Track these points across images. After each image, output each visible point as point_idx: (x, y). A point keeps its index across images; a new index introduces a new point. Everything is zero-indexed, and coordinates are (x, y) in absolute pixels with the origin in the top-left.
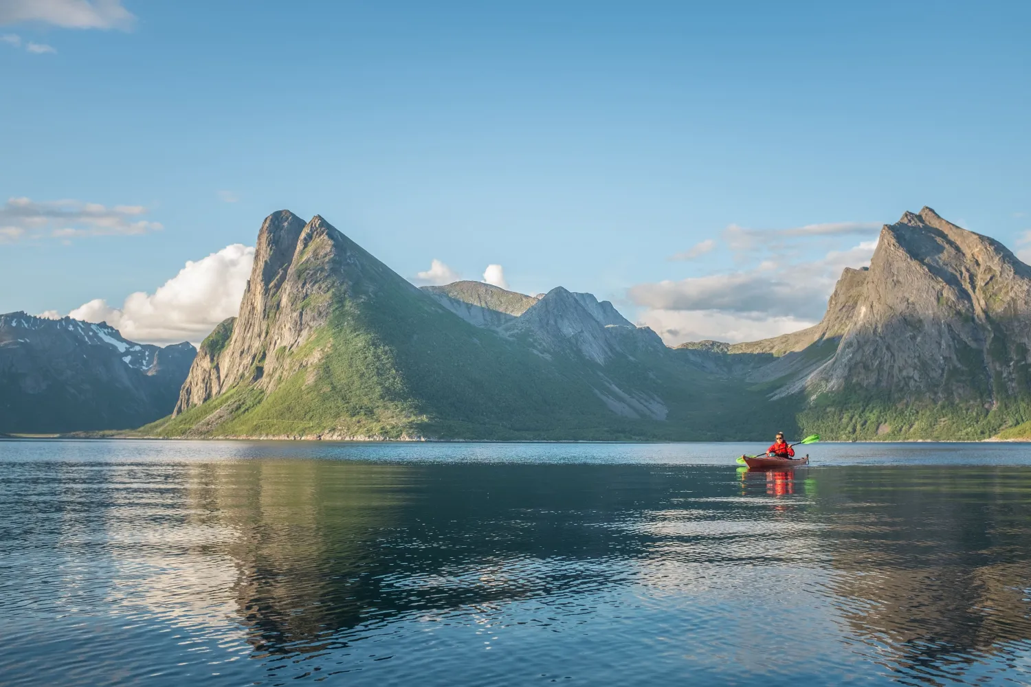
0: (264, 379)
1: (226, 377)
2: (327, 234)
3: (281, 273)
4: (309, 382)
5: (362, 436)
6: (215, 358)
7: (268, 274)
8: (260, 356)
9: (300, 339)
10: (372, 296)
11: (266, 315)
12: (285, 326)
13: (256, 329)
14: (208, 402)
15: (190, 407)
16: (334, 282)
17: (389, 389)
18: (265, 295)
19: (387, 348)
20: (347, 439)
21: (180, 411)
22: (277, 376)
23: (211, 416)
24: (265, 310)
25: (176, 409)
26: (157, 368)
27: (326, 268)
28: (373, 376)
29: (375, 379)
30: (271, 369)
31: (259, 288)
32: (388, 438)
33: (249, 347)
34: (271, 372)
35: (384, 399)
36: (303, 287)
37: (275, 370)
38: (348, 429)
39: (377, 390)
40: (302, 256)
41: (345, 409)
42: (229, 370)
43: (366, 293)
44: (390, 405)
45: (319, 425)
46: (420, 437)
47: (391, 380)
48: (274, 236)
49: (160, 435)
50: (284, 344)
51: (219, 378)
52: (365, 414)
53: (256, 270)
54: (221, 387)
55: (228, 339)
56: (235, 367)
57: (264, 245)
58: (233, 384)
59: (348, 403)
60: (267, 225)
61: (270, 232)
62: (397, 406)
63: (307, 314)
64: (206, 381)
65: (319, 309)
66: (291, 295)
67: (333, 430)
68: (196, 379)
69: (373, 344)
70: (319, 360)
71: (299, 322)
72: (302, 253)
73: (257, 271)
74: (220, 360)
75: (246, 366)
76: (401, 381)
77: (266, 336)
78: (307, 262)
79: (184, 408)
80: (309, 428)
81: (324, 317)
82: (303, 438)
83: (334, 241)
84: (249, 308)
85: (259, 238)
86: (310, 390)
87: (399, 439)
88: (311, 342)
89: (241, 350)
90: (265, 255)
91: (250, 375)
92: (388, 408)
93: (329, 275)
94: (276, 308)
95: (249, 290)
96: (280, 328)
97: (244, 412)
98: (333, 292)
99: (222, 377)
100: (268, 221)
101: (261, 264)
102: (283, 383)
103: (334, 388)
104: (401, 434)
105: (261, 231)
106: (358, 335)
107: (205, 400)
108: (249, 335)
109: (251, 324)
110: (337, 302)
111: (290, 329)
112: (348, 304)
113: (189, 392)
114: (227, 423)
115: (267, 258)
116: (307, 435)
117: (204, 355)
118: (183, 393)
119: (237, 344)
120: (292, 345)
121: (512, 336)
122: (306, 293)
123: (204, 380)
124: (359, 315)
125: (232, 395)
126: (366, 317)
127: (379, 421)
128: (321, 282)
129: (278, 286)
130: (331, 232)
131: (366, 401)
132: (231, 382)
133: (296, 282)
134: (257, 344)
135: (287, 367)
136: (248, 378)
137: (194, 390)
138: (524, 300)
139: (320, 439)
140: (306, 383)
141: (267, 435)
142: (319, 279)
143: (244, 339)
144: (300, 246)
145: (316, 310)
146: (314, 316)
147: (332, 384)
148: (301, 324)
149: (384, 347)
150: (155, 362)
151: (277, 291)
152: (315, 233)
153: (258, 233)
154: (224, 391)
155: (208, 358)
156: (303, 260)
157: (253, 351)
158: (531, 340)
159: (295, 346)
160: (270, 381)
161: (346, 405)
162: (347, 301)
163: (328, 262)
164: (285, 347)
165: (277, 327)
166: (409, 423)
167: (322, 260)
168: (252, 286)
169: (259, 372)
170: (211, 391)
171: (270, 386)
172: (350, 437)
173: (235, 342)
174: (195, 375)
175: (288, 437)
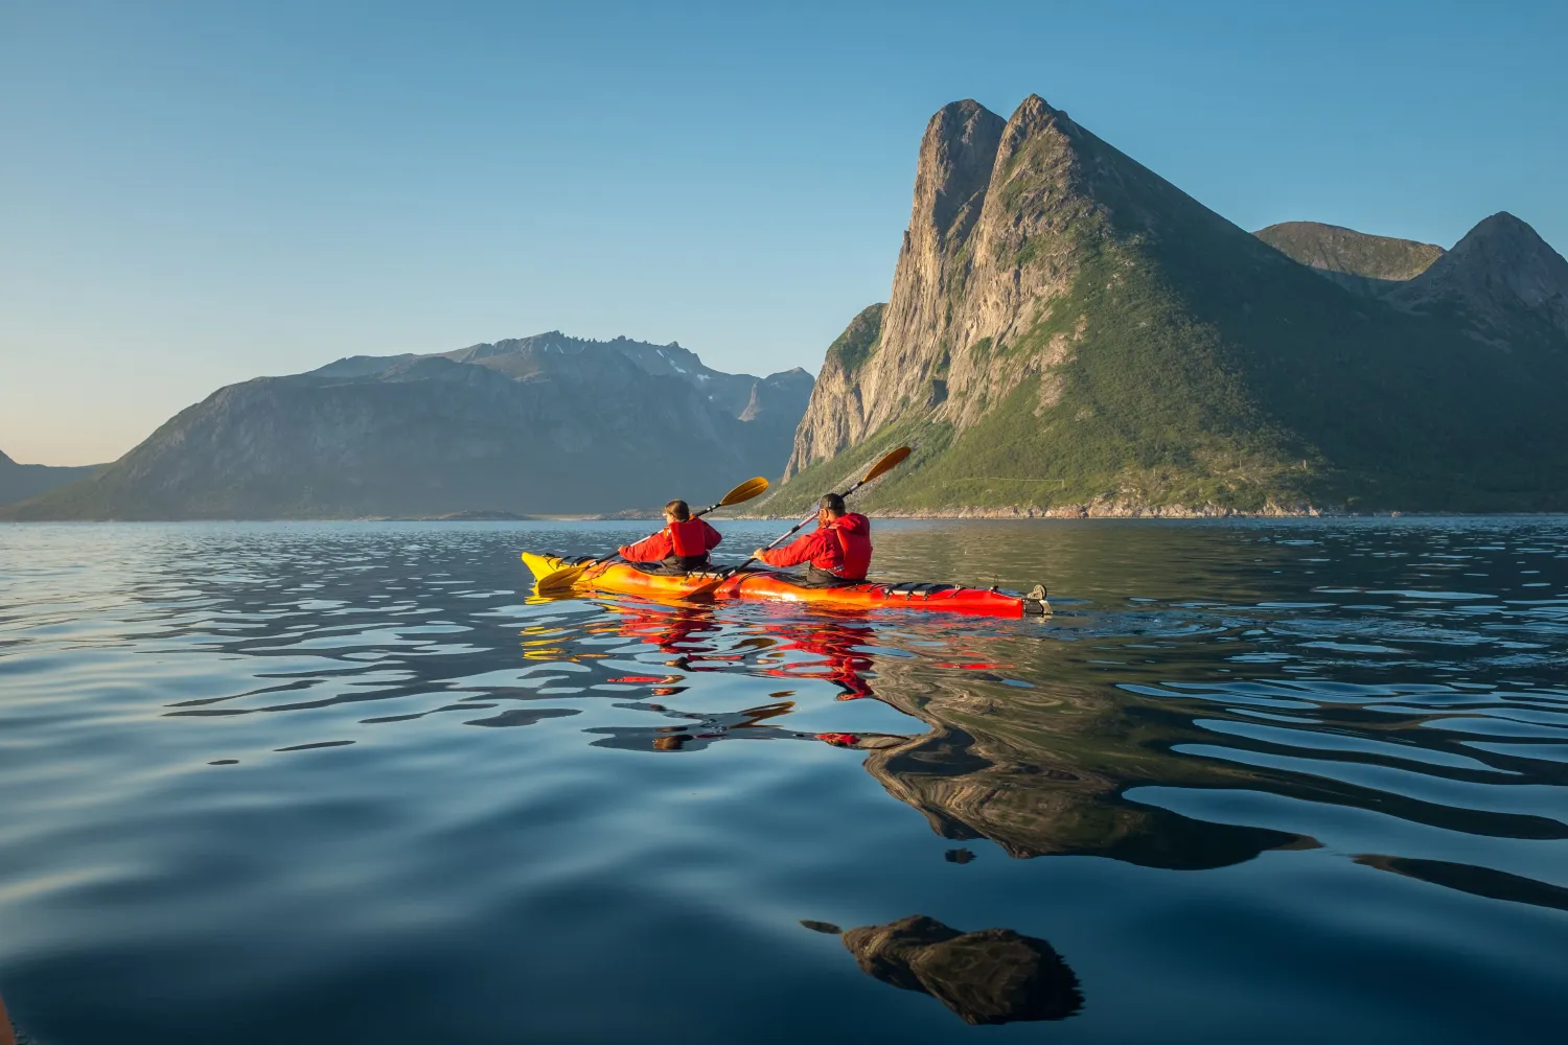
0: (951, 403)
1: (875, 406)
2: (1054, 125)
3: (966, 211)
4: (1048, 401)
5: (1178, 506)
6: (853, 376)
7: (943, 216)
8: (940, 362)
9: (1018, 323)
10: (1153, 232)
11: (944, 286)
12: (985, 301)
13: (927, 316)
14: (845, 452)
15: (812, 463)
16: (1077, 211)
17: (1216, 410)
18: (941, 250)
19: (1198, 329)
20: (1146, 514)
21: (794, 471)
22: (976, 395)
23: (853, 475)
24: (941, 279)
25: (788, 468)
26: (757, 410)
27: (1059, 186)
28: (1178, 385)
29: (1184, 390)
30: (964, 384)
31: (929, 239)
32: (1235, 511)
33: (915, 348)
34: (963, 389)
35: (1209, 431)
36: (1016, 225)
37: (972, 383)
38: (1145, 493)
39: (1191, 413)
40: (1007, 171)
41: (1131, 452)
42: (878, 394)
43: (1140, 229)
44: (1222, 441)
45: (1079, 485)
46: (1305, 508)
47: (1217, 392)
48: (949, 146)
49: (763, 514)
50: (986, 334)
51: (861, 409)
52: (1175, 461)
53: (919, 212)
54: (866, 425)
55: (873, 341)
56: (890, 387)
57: (933, 165)
58: (889, 416)
59: (1135, 439)
60: (936, 126)
61: (942, 139)
62: (1239, 443)
63: (1028, 273)
64: (838, 416)
65: (1052, 264)
66: (995, 242)
67: (1111, 495)
68: (820, 414)
69: (1171, 322)
70: (1064, 358)
71: (1014, 291)
72: (1009, 164)
73: (923, 212)
74: (862, 378)
75: (910, 384)
76: (1239, 394)
77: (948, 324)
78: (1021, 178)
79: (802, 465)
80: (1060, 492)
81: (1064, 278)
82: (1048, 514)
83: (1070, 135)
84: (910, 279)
85: (922, 154)
86: (1052, 414)
87: (1260, 513)
88: (1041, 326)
89: (901, 354)
90: (936, 179)
91: (923, 395)
92: (1221, 449)
93: (1066, 198)
94: (964, 272)
95: (908, 248)
96: (976, 307)
97: (917, 466)
98: (1077, 229)
99: (867, 409)
100: (938, 121)
101: (930, 197)
102: (992, 408)
103: (1101, 411)
104: (1264, 501)
105: (926, 142)
106: (1136, 307)
107: (839, 450)
108: (913, 328)
109: (916, 309)
110: (1087, 247)
111: (998, 304)
112: (1109, 249)
113: (809, 437)
114: (887, 488)
115: (940, 185)
116: (1057, 507)
117: (833, 371)
118: (799, 440)
119: (890, 348)
120: (1003, 335)
121: (1417, 308)
122: (1024, 235)
123: (834, 416)
124: (1134, 270)
125: (889, 435)
126: (1148, 272)
127: (1208, 476)
128: (1051, 212)
129: (964, 234)
130: (1062, 122)
131: (1172, 435)
132: (884, 415)
133: (1002, 216)
134: (930, 343)
135: (996, 376)
136: (919, 402)
137: (819, 433)
138: (1411, 249)
139: (1086, 515)
140: (1043, 404)
141: (971, 509)
142: (1046, 207)
143: (904, 335)
144: (1003, 152)
145: (1047, 265)
146: (1043, 276)
147: (1095, 403)
148: (1018, 293)
149: (1192, 326)
150: (752, 401)
151: (963, 241)
152: (1032, 125)
153: (920, 143)
154: (872, 430)
155: (841, 377)
156: (1014, 175)
157: (924, 354)
158: (1461, 313)
159: (1009, 335)
160: (964, 405)
161: (1130, 444)
162: (1107, 244)
163: (1061, 176)
164: (988, 340)
165: (968, 306)
166: (1276, 477)
167: (1051, 172)
168: (915, 242)
169: (940, 390)
170: (847, 434)
171: (963, 415)
172: (1152, 510)
173: (888, 343)
174: (818, 406)
175: (1016, 511)
